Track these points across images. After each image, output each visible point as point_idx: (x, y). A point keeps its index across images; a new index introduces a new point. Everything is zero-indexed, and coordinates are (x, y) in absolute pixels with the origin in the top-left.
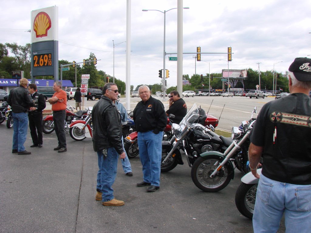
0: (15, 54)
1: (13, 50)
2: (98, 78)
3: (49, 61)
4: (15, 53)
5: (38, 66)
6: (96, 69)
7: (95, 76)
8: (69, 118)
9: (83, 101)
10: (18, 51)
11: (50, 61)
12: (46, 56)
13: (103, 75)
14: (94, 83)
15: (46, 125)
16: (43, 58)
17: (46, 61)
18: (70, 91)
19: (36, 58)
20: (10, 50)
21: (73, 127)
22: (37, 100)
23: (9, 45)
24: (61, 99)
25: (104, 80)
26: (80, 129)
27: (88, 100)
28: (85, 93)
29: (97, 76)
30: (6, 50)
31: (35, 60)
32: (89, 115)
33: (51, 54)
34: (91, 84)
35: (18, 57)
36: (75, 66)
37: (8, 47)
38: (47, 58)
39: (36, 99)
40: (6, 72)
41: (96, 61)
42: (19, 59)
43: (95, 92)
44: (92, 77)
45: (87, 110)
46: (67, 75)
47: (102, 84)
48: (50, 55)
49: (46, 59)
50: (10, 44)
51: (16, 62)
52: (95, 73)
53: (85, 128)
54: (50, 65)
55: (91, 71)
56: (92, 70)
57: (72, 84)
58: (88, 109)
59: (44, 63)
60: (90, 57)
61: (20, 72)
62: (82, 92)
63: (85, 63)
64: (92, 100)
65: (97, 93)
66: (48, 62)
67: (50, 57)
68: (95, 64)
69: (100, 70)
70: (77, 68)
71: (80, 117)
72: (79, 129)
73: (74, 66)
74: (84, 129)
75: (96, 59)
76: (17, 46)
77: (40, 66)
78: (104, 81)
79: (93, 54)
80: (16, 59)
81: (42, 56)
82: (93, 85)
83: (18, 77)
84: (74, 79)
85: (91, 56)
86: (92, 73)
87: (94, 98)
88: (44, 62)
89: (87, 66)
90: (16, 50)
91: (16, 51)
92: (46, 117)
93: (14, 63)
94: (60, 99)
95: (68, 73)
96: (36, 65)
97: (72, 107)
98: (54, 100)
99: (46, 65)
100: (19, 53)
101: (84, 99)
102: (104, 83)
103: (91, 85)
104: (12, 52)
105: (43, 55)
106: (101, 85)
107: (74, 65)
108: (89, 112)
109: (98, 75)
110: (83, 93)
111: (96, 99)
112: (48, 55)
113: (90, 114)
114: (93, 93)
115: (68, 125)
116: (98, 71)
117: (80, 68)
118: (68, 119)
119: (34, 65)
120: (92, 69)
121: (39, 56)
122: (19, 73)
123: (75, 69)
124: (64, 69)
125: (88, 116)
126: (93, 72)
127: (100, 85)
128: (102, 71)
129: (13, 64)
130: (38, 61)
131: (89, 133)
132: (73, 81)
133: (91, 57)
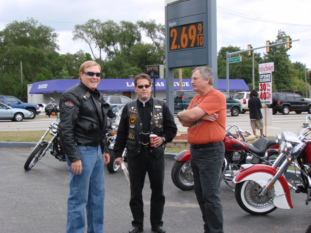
0: (151, 38)
1: (149, 31)
2: (292, 75)
3: (198, 38)
4: (152, 36)
5: (177, 49)
6: (288, 58)
7: (287, 71)
8: (236, 155)
9: (265, 116)
10: (157, 33)
11: (200, 36)
12: (193, 27)
13: (302, 70)
14: (285, 83)
15: (184, 171)
16: (187, 32)
17: (193, 38)
18: (243, 98)
19: (174, 33)
20: (143, 33)
21: (244, 182)
22: (161, 114)
23: (142, 25)
24: (212, 114)
25: (304, 79)
26: (262, 186)
27: (274, 113)
28: (267, 100)
29: (291, 72)
30: (138, 32)
31: (173, 37)
32: (284, 152)
33: (202, 23)
34: (279, 85)
35: (157, 44)
36: (252, 54)
37: (140, 27)
38: (195, 32)
39: (158, 112)
40: (137, 69)
41: (290, 43)
42: (158, 47)
43: (289, 100)
44: (282, 73)
45: (279, 140)
46: (239, 72)
47: (300, 85)
48: (200, 25)
49: (192, 34)
50: (144, 22)
51: (154, 52)
52: (287, 66)
53: (275, 185)
54: (200, 46)
55: (279, 63)
56: (282, 61)
57: (246, 86)
58: (283, 137)
59: (190, 41)
60: (277, 38)
61: (159, 66)
62: (262, 98)
63: (270, 47)
64: (284, 114)
65: (292, 100)
66: (196, 40)
67: (200, 29)
68: (288, 47)
69: (295, 62)
70: (256, 59)
71: (262, 154)
72: (260, 187)
73: (250, 54)
74: (271, 186)
75: (290, 40)
76: (155, 25)
77: (181, 48)
78: (304, 81)
79: (283, 32)
80: (155, 47)
81: (184, 28)
82: (284, 88)
83: (156, 76)
84: (250, 77)
85: (279, 36)
86: (282, 67)
87: (286, 110)
88: (189, 39)
89: (273, 54)
90: (154, 31)
91: (154, 34)
92: (184, 153)
93: (152, 53)
94: (208, 112)
95: (239, 67)
96: (174, 47)
97: (242, 131)
98: (193, 116)
99: (192, 45)
100: (158, 37)
101: (267, 112)
102: (303, 83)
103: (280, 88)
104: (148, 35)
105: (188, 25)
106: (298, 88)
107: (250, 52)
108: (286, 146)
109: (293, 70)
110: (263, 100)
111: (290, 113)
112: (196, 24)
113: (286, 150)
114: (286, 101)
115: (235, 171)
116: (292, 62)
117: (261, 58)
118: (233, 157)
119: (170, 48)
120: (281, 59)
121: (179, 28)
122: (156, 68)
123: (251, 60)
124: (232, 60)
125: (281, 155)
126: (283, 64)
127: (296, 87)
128: (299, 63)
129: (150, 55)
130: (177, 38)
131: (284, 197)
132: (248, 81)
133: (279, 38)
